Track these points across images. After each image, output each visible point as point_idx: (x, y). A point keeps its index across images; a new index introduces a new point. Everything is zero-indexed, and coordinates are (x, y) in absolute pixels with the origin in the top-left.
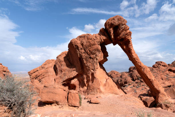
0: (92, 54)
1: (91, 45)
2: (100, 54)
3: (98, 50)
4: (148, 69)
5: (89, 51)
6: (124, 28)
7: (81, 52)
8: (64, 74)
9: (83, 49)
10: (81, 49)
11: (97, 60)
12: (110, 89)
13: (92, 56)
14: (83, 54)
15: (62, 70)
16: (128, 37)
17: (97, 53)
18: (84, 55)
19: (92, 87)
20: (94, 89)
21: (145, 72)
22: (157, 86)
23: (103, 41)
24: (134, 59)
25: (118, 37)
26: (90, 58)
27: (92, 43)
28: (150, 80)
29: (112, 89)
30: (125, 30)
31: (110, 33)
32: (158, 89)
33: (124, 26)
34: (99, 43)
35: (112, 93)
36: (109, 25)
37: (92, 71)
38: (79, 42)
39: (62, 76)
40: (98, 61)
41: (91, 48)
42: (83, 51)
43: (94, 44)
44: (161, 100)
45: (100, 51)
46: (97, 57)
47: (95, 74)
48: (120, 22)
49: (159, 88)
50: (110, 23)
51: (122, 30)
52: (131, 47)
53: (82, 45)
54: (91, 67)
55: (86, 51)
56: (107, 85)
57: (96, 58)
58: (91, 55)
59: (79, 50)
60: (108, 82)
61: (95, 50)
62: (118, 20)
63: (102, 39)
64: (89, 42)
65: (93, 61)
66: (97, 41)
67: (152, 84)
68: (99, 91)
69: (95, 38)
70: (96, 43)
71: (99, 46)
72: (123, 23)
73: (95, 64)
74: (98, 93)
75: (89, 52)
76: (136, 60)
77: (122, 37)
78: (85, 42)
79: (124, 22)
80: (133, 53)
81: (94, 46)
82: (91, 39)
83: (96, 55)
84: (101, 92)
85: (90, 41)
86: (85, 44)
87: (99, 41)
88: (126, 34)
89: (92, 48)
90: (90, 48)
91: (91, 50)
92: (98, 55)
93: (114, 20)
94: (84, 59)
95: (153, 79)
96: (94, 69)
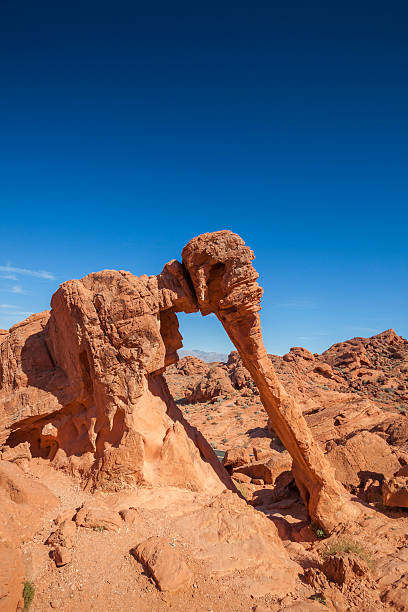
0: (127, 346)
1: (129, 315)
2: (154, 350)
3: (149, 335)
4: (297, 410)
5: (118, 332)
6: (242, 276)
7: (90, 334)
8: (22, 397)
9: (98, 322)
10: (93, 322)
11: (141, 367)
12: (175, 471)
13: (126, 352)
14: (97, 342)
15: (18, 381)
16: (250, 304)
17: (146, 345)
18: (99, 345)
19: (112, 463)
20: (117, 471)
21: (288, 417)
22: (316, 465)
23: (170, 304)
24: (263, 375)
25: (222, 301)
26: (119, 357)
27: (132, 306)
28: (299, 443)
29: (181, 469)
30: (246, 283)
31: (198, 281)
32: (319, 474)
33: (245, 267)
34: (157, 310)
35: (181, 486)
36: (196, 254)
37: (120, 403)
38: (87, 294)
39: (15, 403)
40: (144, 372)
41: (126, 323)
42: (97, 329)
43: (139, 313)
44: (325, 510)
45: (156, 339)
46: (143, 359)
47: (128, 416)
48: (232, 253)
49: (324, 471)
50: (200, 251)
51: (235, 279)
52: (257, 335)
53: (98, 307)
54: (116, 388)
55: (109, 331)
56: (166, 457)
57: (138, 360)
58: (124, 348)
59: (82, 325)
60: (172, 446)
61: (139, 333)
62: (229, 246)
63: (168, 297)
64: (122, 301)
65: (128, 370)
66: (150, 302)
67: (304, 456)
68: (135, 480)
69: (145, 292)
70: (147, 309)
71: (155, 318)
72: (242, 260)
73: (133, 381)
74: (133, 485)
75: (116, 335)
76: (269, 381)
77: (234, 303)
78: (109, 297)
79: (247, 255)
80: (262, 356)
81: (137, 319)
82: (131, 293)
83: (141, 352)
84: (141, 481)
85: (128, 298)
86: (107, 305)
87: (157, 305)
88: (248, 296)
89: (130, 326)
90: (122, 322)
91: (126, 329)
92: (149, 353)
93: (216, 243)
94: (96, 360)
95: (308, 442)
96: (129, 397)
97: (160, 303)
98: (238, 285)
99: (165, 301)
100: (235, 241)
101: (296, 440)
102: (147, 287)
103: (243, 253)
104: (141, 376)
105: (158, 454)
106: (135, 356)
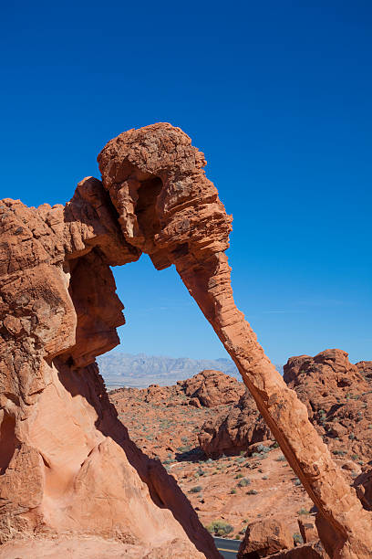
0: (15, 314)
1: (17, 265)
2: (57, 319)
3: (48, 295)
4: (298, 412)
5: (2, 294)
6: (185, 194)
11: (38, 345)
12: (97, 510)
13: (14, 324)
16: (207, 239)
17: (43, 311)
21: (284, 423)
22: (334, 503)
23: (82, 246)
24: (233, 352)
25: (157, 236)
26: (4, 332)
27: (20, 252)
28: (302, 465)
29: (106, 508)
30: (195, 204)
31: (121, 207)
32: (338, 519)
33: (189, 180)
34: (62, 257)
35: (106, 534)
36: (115, 165)
37: (9, 404)
40: (42, 353)
41: (13, 279)
43: (32, 262)
46: (41, 334)
47: (20, 424)
48: (168, 158)
49: (347, 514)
50: (120, 159)
51: (174, 199)
52: (219, 289)
56: (82, 489)
57: (33, 335)
58: (11, 317)
60: (93, 472)
61: (32, 292)
62: (163, 147)
63: (78, 236)
64: (6, 246)
65: (18, 351)
66: (49, 244)
67: (313, 488)
68: (31, 524)
69: (41, 229)
70: (43, 256)
71: (60, 269)
72: (184, 168)
73: (27, 367)
74: (28, 533)
76: (243, 361)
77: (175, 238)
79: (191, 161)
80: (229, 321)
81: (28, 271)
82: (19, 232)
83: (36, 322)
84: (39, 526)
85: (14, 239)
87: (61, 248)
88: (198, 225)
89: (18, 283)
90: (7, 277)
91: (13, 288)
92: (49, 323)
93: (144, 145)
95: (319, 463)
96: (22, 395)
97: (65, 246)
98: (181, 209)
99: (72, 242)
100: (172, 139)
101: (298, 460)
102: (47, 222)
103: (185, 157)
104: (38, 359)
105: (72, 485)
106: (28, 329)
